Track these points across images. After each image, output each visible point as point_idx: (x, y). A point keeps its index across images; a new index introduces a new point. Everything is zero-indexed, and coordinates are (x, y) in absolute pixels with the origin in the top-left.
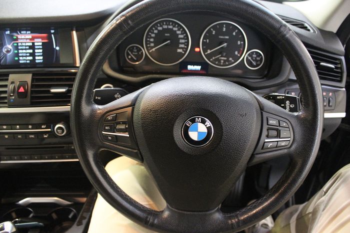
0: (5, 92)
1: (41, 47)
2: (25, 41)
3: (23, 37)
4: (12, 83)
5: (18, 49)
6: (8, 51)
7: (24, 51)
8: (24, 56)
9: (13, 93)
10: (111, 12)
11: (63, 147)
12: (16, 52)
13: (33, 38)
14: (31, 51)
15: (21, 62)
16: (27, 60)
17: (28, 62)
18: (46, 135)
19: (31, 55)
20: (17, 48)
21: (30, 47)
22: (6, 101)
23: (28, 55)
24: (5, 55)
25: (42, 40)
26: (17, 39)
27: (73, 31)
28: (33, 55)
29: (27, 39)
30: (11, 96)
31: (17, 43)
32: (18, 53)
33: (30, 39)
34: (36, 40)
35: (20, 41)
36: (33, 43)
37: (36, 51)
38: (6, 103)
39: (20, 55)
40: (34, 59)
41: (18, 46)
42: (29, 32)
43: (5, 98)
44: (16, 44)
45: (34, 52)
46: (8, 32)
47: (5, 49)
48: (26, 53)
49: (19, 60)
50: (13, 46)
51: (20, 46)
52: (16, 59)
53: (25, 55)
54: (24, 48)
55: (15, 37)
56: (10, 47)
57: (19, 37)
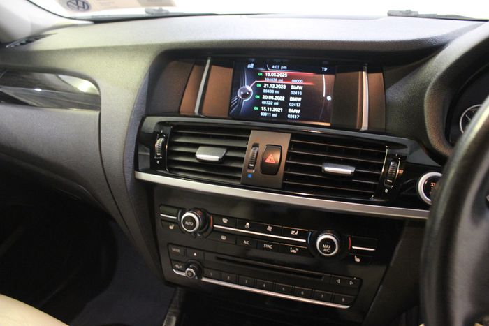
0: (241, 160)
1: (301, 93)
2: (275, 81)
3: (274, 74)
4: (256, 145)
5: (261, 94)
6: (245, 96)
7: (271, 97)
8: (270, 106)
9: (255, 164)
10: (443, 41)
11: (320, 277)
12: (258, 97)
13: (289, 78)
14: (282, 98)
15: (262, 114)
16: (272, 113)
17: (274, 115)
18: (294, 248)
19: (281, 104)
20: (259, 91)
21: (282, 92)
22: (240, 175)
23: (276, 104)
24: (240, 101)
25: (304, 81)
26: (264, 77)
27: (362, 71)
28: (285, 105)
29: (279, 78)
30: (249, 167)
31: (263, 84)
32: (261, 99)
33: (285, 79)
34: (294, 81)
35: (267, 80)
36: (289, 86)
37: (292, 99)
38: (238, 179)
39: (264, 103)
40: (286, 112)
41: (262, 88)
42: (285, 67)
43: (240, 170)
44: (259, 85)
45: (287, 100)
46: (251, 66)
47: (241, 91)
48: (274, 101)
49: (260, 111)
50: (254, 87)
51: (267, 88)
52: (256, 108)
53: (271, 103)
54: (272, 91)
55: (260, 74)
56: (249, 88)
57: (268, 74)
